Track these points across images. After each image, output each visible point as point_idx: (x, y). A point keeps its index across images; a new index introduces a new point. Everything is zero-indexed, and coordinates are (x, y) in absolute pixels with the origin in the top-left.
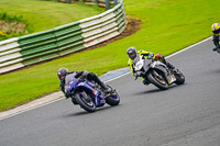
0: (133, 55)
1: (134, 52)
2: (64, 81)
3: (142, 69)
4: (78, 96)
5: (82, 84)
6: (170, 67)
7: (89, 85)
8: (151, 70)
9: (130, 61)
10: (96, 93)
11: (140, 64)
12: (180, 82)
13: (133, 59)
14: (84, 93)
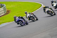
0: (26, 13)
1: (26, 12)
2: (15, 19)
3: (29, 16)
4: (19, 22)
5: (20, 19)
6: (35, 16)
7: (22, 20)
8: (31, 17)
9: (25, 15)
10: (23, 21)
11: (28, 15)
12: (37, 20)
13: (26, 14)
14: (21, 21)
